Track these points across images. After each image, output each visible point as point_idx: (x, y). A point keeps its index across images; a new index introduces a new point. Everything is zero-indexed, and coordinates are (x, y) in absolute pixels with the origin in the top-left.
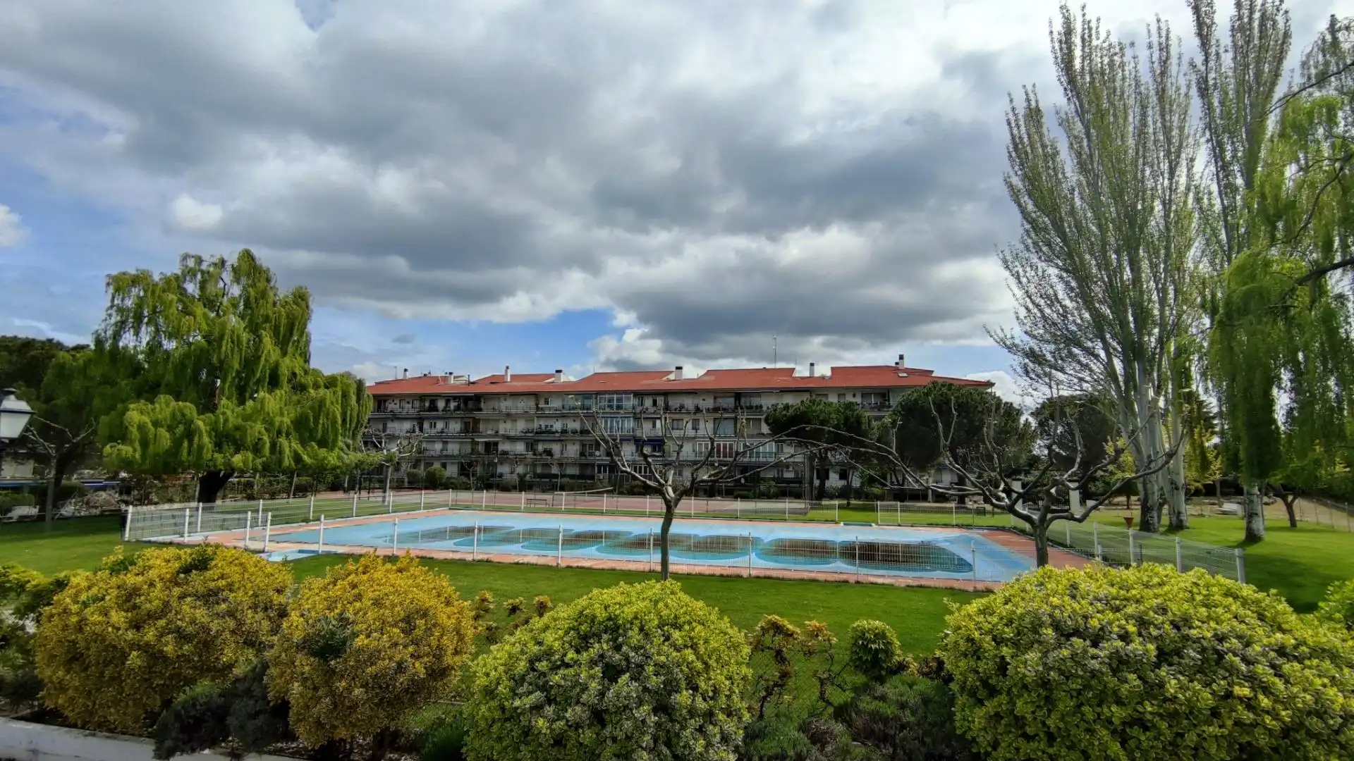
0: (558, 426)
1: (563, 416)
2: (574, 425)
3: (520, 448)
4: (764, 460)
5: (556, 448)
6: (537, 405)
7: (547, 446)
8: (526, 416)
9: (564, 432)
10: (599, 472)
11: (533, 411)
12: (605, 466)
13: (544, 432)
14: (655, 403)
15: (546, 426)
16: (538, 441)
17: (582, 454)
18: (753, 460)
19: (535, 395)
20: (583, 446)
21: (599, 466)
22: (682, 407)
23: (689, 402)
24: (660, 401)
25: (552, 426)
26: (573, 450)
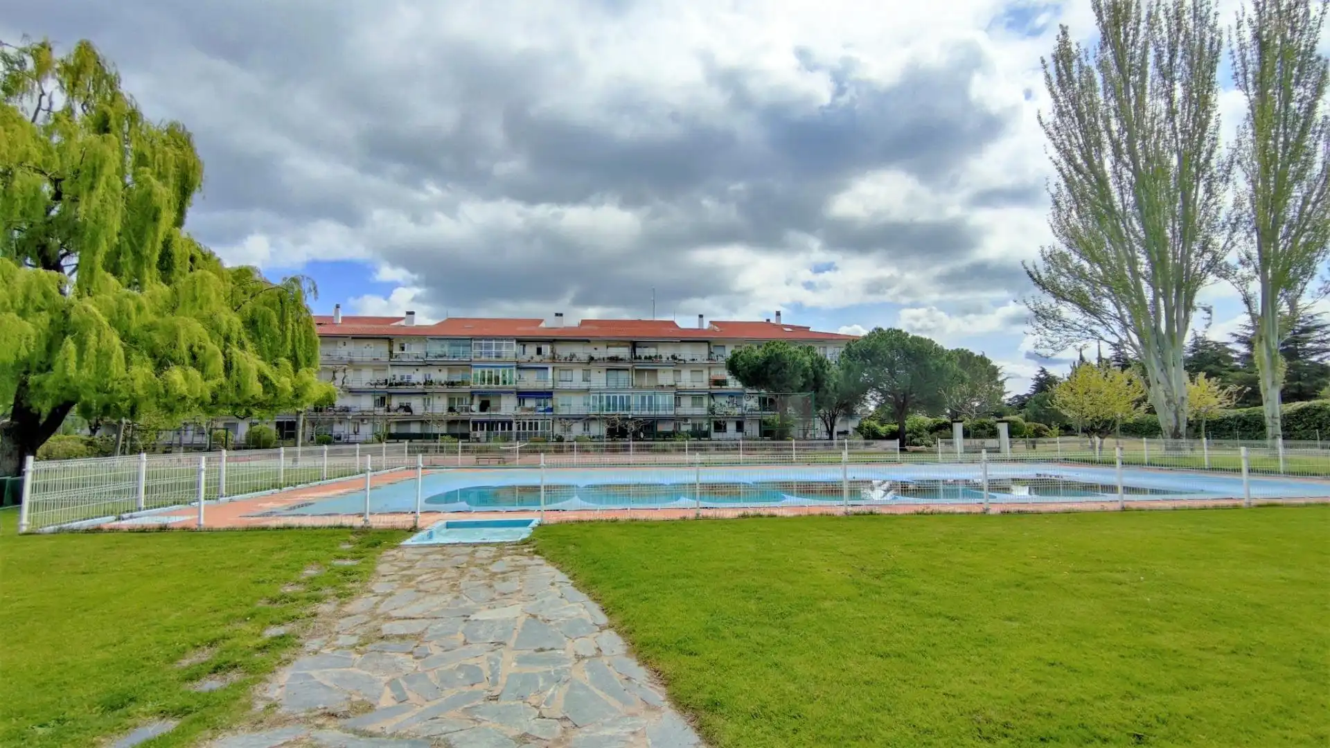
0: (418, 376)
1: (427, 365)
2: (440, 376)
3: (367, 403)
4: (664, 413)
5: (416, 404)
6: (391, 352)
7: (404, 400)
8: (376, 365)
9: (428, 383)
10: (475, 428)
11: (385, 358)
12: (482, 423)
13: (400, 384)
14: (539, 351)
15: (402, 378)
16: (391, 394)
17: (451, 409)
18: (653, 413)
19: (389, 340)
20: (451, 400)
21: (475, 424)
22: (573, 356)
23: (582, 352)
24: (547, 349)
25: (409, 377)
26: (440, 406)
